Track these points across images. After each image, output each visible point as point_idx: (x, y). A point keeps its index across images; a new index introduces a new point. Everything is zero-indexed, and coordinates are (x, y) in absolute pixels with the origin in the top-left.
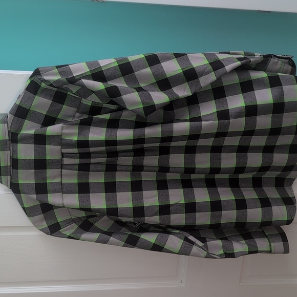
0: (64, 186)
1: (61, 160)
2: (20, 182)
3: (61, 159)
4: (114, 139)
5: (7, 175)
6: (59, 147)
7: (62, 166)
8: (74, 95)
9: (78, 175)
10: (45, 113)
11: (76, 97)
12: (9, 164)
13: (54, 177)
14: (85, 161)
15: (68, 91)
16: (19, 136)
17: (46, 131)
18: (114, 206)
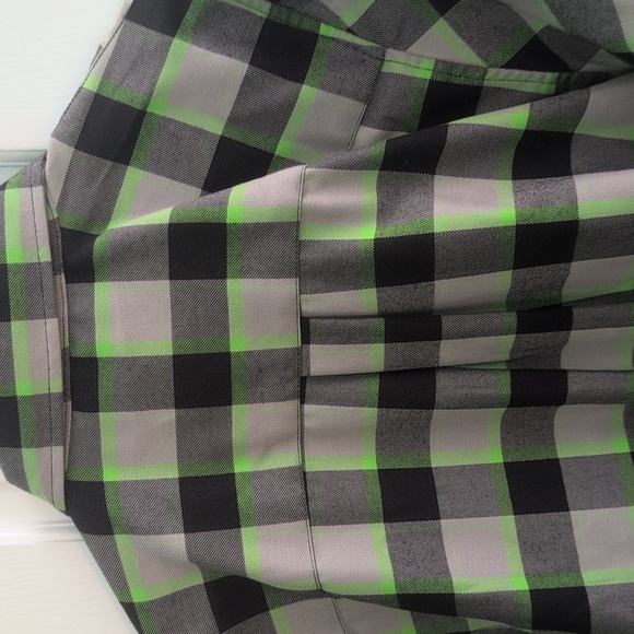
0: (313, 489)
1: (298, 357)
2: (110, 475)
3: (299, 351)
4: (566, 217)
5: (49, 443)
6: (287, 286)
7: (303, 387)
8: (349, 38)
9: (379, 433)
10: (216, 127)
11: (356, 48)
12: (57, 386)
13: (268, 445)
14: (412, 354)
15: (319, 21)
16: (99, 243)
17: (224, 204)
18: (566, 581)
